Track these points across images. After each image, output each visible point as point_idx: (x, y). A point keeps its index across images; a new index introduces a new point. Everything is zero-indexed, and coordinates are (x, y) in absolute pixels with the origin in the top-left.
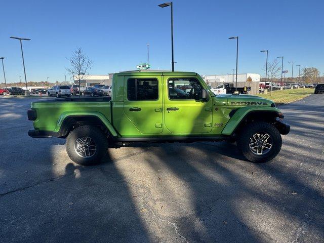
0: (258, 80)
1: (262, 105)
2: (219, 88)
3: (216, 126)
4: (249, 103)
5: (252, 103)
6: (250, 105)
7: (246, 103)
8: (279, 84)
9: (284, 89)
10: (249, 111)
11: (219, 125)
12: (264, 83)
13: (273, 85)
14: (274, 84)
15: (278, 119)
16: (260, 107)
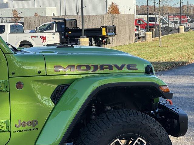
0: (133, 11)
1: (125, 70)
2: (43, 29)
3: (21, 128)
4: (96, 67)
5: (102, 67)
6: (98, 71)
7: (88, 67)
8: (177, 19)
9: (186, 29)
10: (96, 85)
11: (28, 124)
12: (145, 17)
13: (163, 22)
14: (166, 18)
15: (162, 101)
16: (121, 75)
